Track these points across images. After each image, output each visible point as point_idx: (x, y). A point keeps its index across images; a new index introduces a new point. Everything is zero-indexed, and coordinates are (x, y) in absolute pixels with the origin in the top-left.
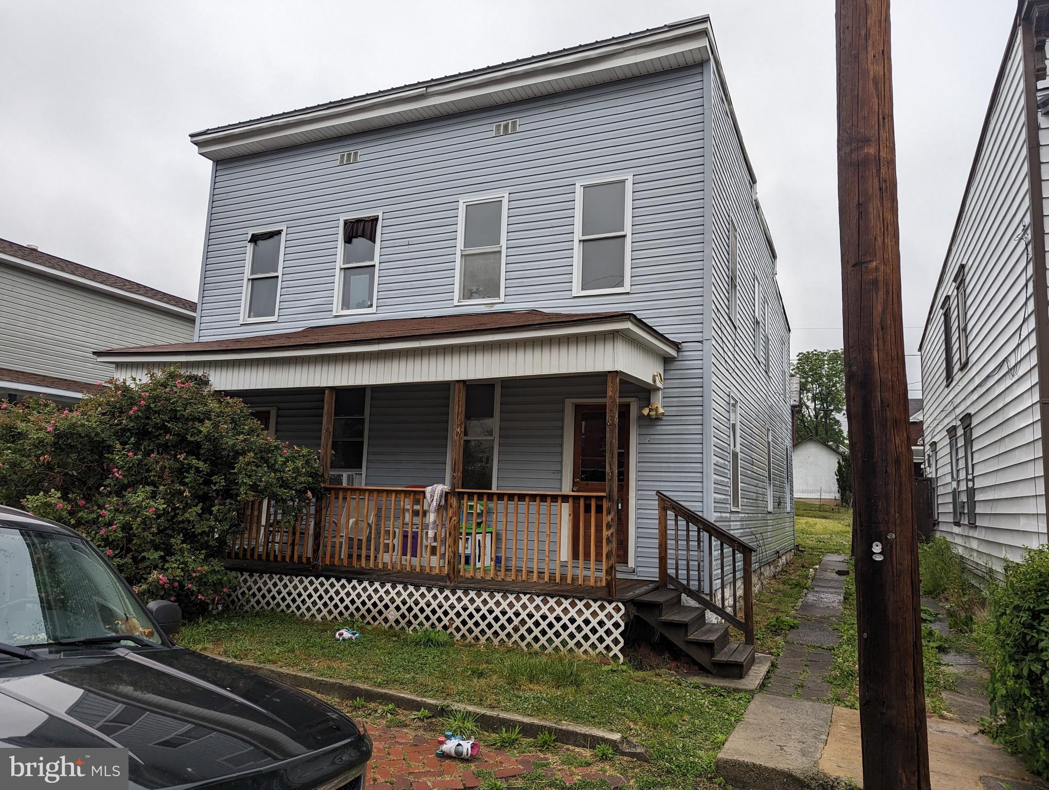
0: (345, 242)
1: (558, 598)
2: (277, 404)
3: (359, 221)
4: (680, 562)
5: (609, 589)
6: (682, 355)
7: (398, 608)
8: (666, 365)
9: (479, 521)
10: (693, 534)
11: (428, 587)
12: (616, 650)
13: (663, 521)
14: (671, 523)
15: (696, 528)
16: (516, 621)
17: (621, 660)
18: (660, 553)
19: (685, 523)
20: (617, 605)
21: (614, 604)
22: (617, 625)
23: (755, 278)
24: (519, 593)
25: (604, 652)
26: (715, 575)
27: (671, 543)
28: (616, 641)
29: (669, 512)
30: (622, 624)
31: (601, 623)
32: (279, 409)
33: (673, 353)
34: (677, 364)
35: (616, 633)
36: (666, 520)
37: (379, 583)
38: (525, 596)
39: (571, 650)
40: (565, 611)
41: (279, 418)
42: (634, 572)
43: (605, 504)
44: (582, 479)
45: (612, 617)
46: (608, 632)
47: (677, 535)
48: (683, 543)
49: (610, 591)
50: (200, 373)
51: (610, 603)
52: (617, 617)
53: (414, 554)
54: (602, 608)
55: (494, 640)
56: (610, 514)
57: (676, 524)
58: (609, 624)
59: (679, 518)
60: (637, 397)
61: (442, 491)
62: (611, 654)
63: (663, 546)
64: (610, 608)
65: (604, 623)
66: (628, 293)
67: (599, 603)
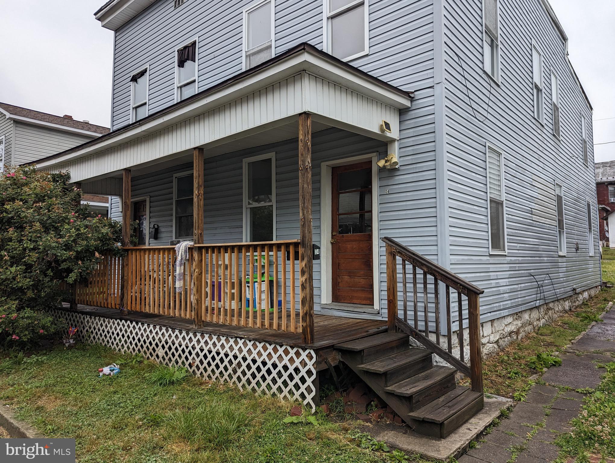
0: (179, 66)
1: (264, 343)
2: (149, 194)
3: (185, 47)
4: (408, 303)
5: (305, 336)
6: (415, 104)
7: (163, 347)
8: (401, 117)
9: (263, 271)
10: (420, 277)
11: (180, 330)
12: (309, 398)
13: (390, 266)
14: (399, 268)
15: (422, 272)
16: (235, 363)
17: (313, 410)
18: (388, 296)
19: (411, 266)
20: (310, 353)
21: (307, 352)
22: (309, 373)
23: (532, 47)
24: (236, 337)
25: (300, 399)
26: (453, 317)
27: (400, 286)
28: (308, 389)
29: (398, 258)
30: (314, 372)
31: (297, 370)
32: (151, 197)
33: (406, 103)
34: (412, 114)
35: (309, 381)
36: (395, 265)
37: (152, 326)
38: (241, 340)
39: (274, 395)
40: (269, 356)
41: (151, 204)
42: (379, 313)
43: (301, 250)
44: (340, 233)
45: (306, 364)
46: (303, 380)
47: (405, 278)
48: (410, 286)
49: (305, 338)
50: (64, 171)
51: (304, 350)
52: (310, 365)
53: (220, 300)
54: (298, 354)
55: (221, 379)
56: (303, 260)
57: (404, 268)
58: (303, 372)
59: (407, 262)
60: (377, 151)
61: (186, 246)
62: (305, 402)
63: (391, 289)
64: (304, 355)
65: (299, 370)
66: (367, 55)
67: (295, 350)
